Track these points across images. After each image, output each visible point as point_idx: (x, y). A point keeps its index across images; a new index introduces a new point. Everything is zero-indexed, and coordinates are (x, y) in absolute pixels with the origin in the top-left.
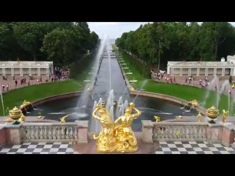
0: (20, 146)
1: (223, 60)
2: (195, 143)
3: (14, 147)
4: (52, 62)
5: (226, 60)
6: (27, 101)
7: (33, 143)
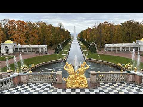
0: (26, 85)
1: (134, 42)
2: (120, 83)
3: (23, 85)
4: (46, 45)
5: (136, 43)
6: (34, 64)
7: (33, 83)
